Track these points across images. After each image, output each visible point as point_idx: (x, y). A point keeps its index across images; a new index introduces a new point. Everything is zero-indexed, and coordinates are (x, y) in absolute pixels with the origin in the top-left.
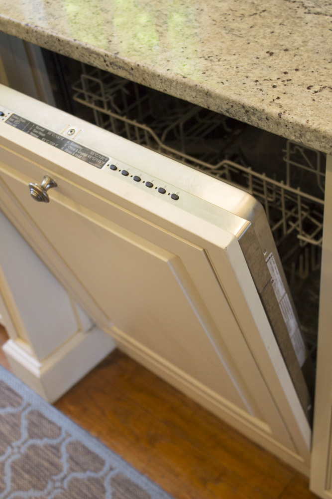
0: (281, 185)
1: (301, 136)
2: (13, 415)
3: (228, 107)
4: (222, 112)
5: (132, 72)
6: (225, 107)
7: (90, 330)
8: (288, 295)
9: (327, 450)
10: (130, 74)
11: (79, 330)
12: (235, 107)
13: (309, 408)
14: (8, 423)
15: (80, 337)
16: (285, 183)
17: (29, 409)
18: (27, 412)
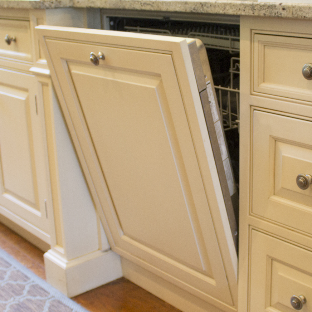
0: (228, 89)
1: (224, 9)
2: (41, 301)
3: (194, 6)
4: (191, 11)
5: (153, 5)
6: (193, 7)
7: (106, 251)
8: (221, 122)
9: (247, 274)
10: (152, 6)
11: (99, 249)
12: (198, 5)
13: (236, 234)
14: (36, 304)
15: (99, 254)
16: (230, 88)
17: (53, 299)
18: (50, 300)
